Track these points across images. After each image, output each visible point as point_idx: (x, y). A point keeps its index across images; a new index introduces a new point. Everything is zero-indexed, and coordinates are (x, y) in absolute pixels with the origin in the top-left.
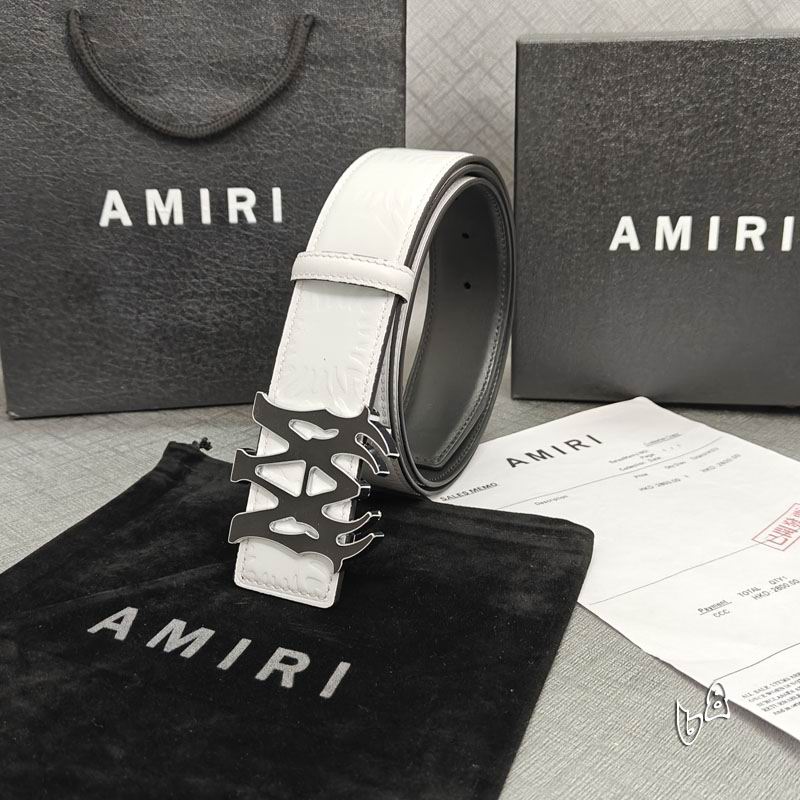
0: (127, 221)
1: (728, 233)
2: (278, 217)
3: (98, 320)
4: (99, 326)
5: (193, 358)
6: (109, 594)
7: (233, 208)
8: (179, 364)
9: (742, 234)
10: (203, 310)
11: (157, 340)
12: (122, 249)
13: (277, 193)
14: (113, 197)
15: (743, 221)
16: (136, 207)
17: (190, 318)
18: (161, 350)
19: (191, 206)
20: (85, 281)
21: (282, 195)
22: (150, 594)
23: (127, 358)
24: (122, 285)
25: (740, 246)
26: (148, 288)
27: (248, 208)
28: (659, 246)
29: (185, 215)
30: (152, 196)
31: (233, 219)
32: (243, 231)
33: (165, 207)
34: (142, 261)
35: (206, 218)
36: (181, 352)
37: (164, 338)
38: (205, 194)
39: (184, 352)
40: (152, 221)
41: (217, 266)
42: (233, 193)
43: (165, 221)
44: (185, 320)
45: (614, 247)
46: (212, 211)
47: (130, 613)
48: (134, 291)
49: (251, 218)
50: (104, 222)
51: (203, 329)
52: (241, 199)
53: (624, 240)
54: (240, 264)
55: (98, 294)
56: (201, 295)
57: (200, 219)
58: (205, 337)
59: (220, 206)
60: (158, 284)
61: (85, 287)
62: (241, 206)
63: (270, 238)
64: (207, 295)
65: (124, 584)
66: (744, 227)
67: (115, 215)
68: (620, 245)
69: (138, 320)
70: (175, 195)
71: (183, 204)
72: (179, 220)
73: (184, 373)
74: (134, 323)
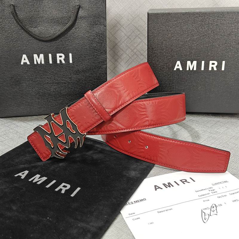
0: (28, 63)
1: (207, 65)
2: (71, 62)
3: (21, 91)
4: (21, 92)
5: (48, 101)
6: (22, 166)
7: (58, 59)
8: (44, 103)
9: (211, 66)
10: (51, 87)
11: (37, 96)
12: (27, 71)
13: (70, 55)
14: (24, 56)
15: (211, 62)
16: (31, 59)
17: (47, 90)
18: (39, 99)
19: (46, 58)
20: (17, 79)
21: (72, 55)
22: (33, 167)
23: (29, 101)
24: (27, 81)
25: (210, 69)
26: (35, 82)
27: (62, 59)
28: (188, 69)
29: (44, 61)
30: (35, 56)
31: (58, 62)
32: (61, 66)
33: (39, 59)
34: (33, 74)
35: (51, 62)
36: (44, 99)
37: (40, 95)
38: (50, 55)
39: (45, 99)
40: (35, 63)
41: (54, 75)
42: (58, 55)
43: (39, 63)
44: (45, 90)
45: (175, 69)
46: (52, 60)
47: (26, 172)
48: (31, 82)
49: (63, 62)
50: (22, 63)
51: (50, 93)
52: (60, 57)
53: (178, 67)
54: (61, 75)
55: (21, 83)
56: (50, 83)
57: (49, 62)
58: (51, 95)
59: (54, 59)
60: (37, 80)
61: (18, 81)
62: (60, 58)
63: (69, 67)
64: (51, 83)
65: (27, 164)
66: (211, 64)
67: (25, 61)
68: (177, 69)
69: (32, 90)
70: (42, 56)
71: (44, 58)
72: (43, 63)
73: (45, 105)
74: (31, 91)
